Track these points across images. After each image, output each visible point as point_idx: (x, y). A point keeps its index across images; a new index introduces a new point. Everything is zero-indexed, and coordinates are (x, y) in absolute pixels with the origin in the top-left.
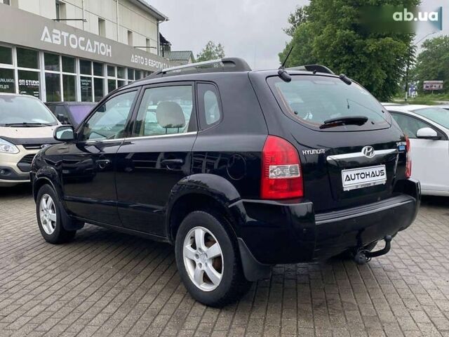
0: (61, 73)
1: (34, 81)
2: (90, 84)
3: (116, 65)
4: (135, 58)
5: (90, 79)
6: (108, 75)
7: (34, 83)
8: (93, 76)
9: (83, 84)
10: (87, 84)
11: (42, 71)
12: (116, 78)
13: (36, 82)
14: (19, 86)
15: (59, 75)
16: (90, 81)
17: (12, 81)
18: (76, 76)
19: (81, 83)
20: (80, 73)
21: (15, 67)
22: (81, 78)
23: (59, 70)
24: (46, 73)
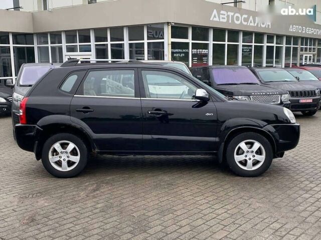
0: (226, 43)
1: (203, 50)
2: (251, 50)
3: (275, 34)
4: (293, 27)
5: (251, 46)
6: (267, 43)
7: (204, 51)
8: (253, 44)
9: (244, 50)
10: (248, 50)
11: (211, 42)
12: (274, 45)
13: (206, 51)
14: (192, 54)
15: (225, 44)
16: (250, 48)
17: (187, 51)
18: (238, 45)
19: (243, 49)
20: (243, 42)
21: (190, 40)
22: (243, 46)
23: (225, 41)
24: (213, 44)
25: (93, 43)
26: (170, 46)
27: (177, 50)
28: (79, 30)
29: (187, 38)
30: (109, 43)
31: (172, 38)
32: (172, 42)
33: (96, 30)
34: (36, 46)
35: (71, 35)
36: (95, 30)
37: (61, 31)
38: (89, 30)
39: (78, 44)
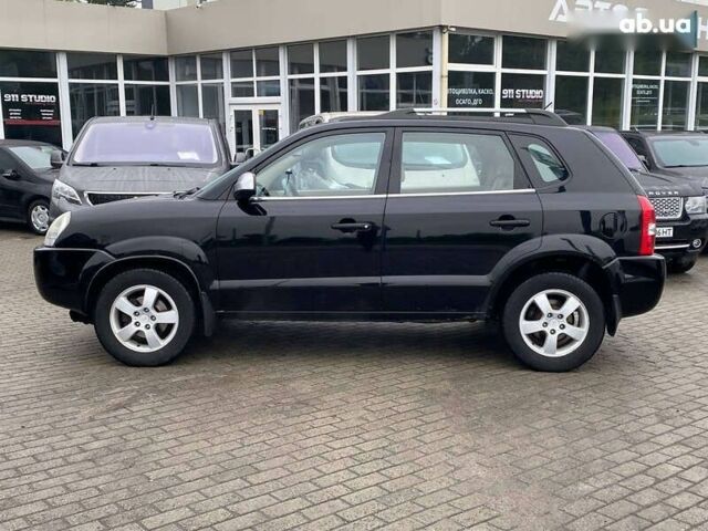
0: (591, 75)
1: (531, 92)
2: (656, 93)
5: (657, 82)
6: (700, 75)
7: (533, 94)
8: (663, 78)
9: (638, 92)
10: (648, 92)
11: (551, 72)
13: (538, 92)
14: (502, 99)
15: (587, 78)
16: (656, 87)
17: (488, 91)
18: (623, 79)
19: (634, 91)
20: (634, 73)
21: (497, 68)
22: (635, 81)
23: (587, 71)
24: (557, 76)
25: (284, 77)
26: (446, 80)
27: (464, 91)
28: (257, 48)
29: (489, 61)
30: (317, 75)
31: (450, 61)
32: (450, 73)
33: (291, 47)
34: (172, 83)
35: (241, 60)
36: (289, 46)
37: (221, 52)
38: (276, 47)
39: (255, 79)
